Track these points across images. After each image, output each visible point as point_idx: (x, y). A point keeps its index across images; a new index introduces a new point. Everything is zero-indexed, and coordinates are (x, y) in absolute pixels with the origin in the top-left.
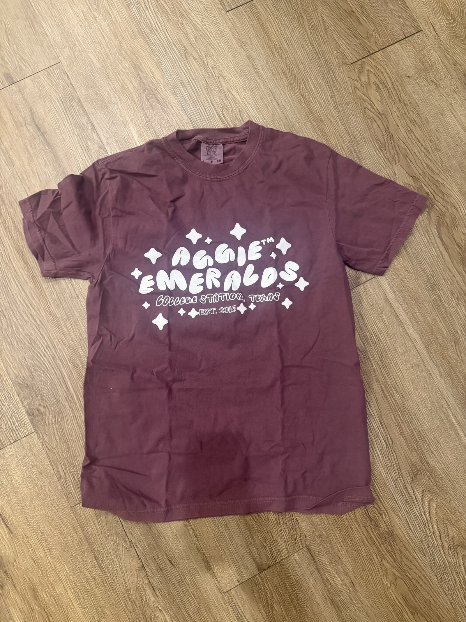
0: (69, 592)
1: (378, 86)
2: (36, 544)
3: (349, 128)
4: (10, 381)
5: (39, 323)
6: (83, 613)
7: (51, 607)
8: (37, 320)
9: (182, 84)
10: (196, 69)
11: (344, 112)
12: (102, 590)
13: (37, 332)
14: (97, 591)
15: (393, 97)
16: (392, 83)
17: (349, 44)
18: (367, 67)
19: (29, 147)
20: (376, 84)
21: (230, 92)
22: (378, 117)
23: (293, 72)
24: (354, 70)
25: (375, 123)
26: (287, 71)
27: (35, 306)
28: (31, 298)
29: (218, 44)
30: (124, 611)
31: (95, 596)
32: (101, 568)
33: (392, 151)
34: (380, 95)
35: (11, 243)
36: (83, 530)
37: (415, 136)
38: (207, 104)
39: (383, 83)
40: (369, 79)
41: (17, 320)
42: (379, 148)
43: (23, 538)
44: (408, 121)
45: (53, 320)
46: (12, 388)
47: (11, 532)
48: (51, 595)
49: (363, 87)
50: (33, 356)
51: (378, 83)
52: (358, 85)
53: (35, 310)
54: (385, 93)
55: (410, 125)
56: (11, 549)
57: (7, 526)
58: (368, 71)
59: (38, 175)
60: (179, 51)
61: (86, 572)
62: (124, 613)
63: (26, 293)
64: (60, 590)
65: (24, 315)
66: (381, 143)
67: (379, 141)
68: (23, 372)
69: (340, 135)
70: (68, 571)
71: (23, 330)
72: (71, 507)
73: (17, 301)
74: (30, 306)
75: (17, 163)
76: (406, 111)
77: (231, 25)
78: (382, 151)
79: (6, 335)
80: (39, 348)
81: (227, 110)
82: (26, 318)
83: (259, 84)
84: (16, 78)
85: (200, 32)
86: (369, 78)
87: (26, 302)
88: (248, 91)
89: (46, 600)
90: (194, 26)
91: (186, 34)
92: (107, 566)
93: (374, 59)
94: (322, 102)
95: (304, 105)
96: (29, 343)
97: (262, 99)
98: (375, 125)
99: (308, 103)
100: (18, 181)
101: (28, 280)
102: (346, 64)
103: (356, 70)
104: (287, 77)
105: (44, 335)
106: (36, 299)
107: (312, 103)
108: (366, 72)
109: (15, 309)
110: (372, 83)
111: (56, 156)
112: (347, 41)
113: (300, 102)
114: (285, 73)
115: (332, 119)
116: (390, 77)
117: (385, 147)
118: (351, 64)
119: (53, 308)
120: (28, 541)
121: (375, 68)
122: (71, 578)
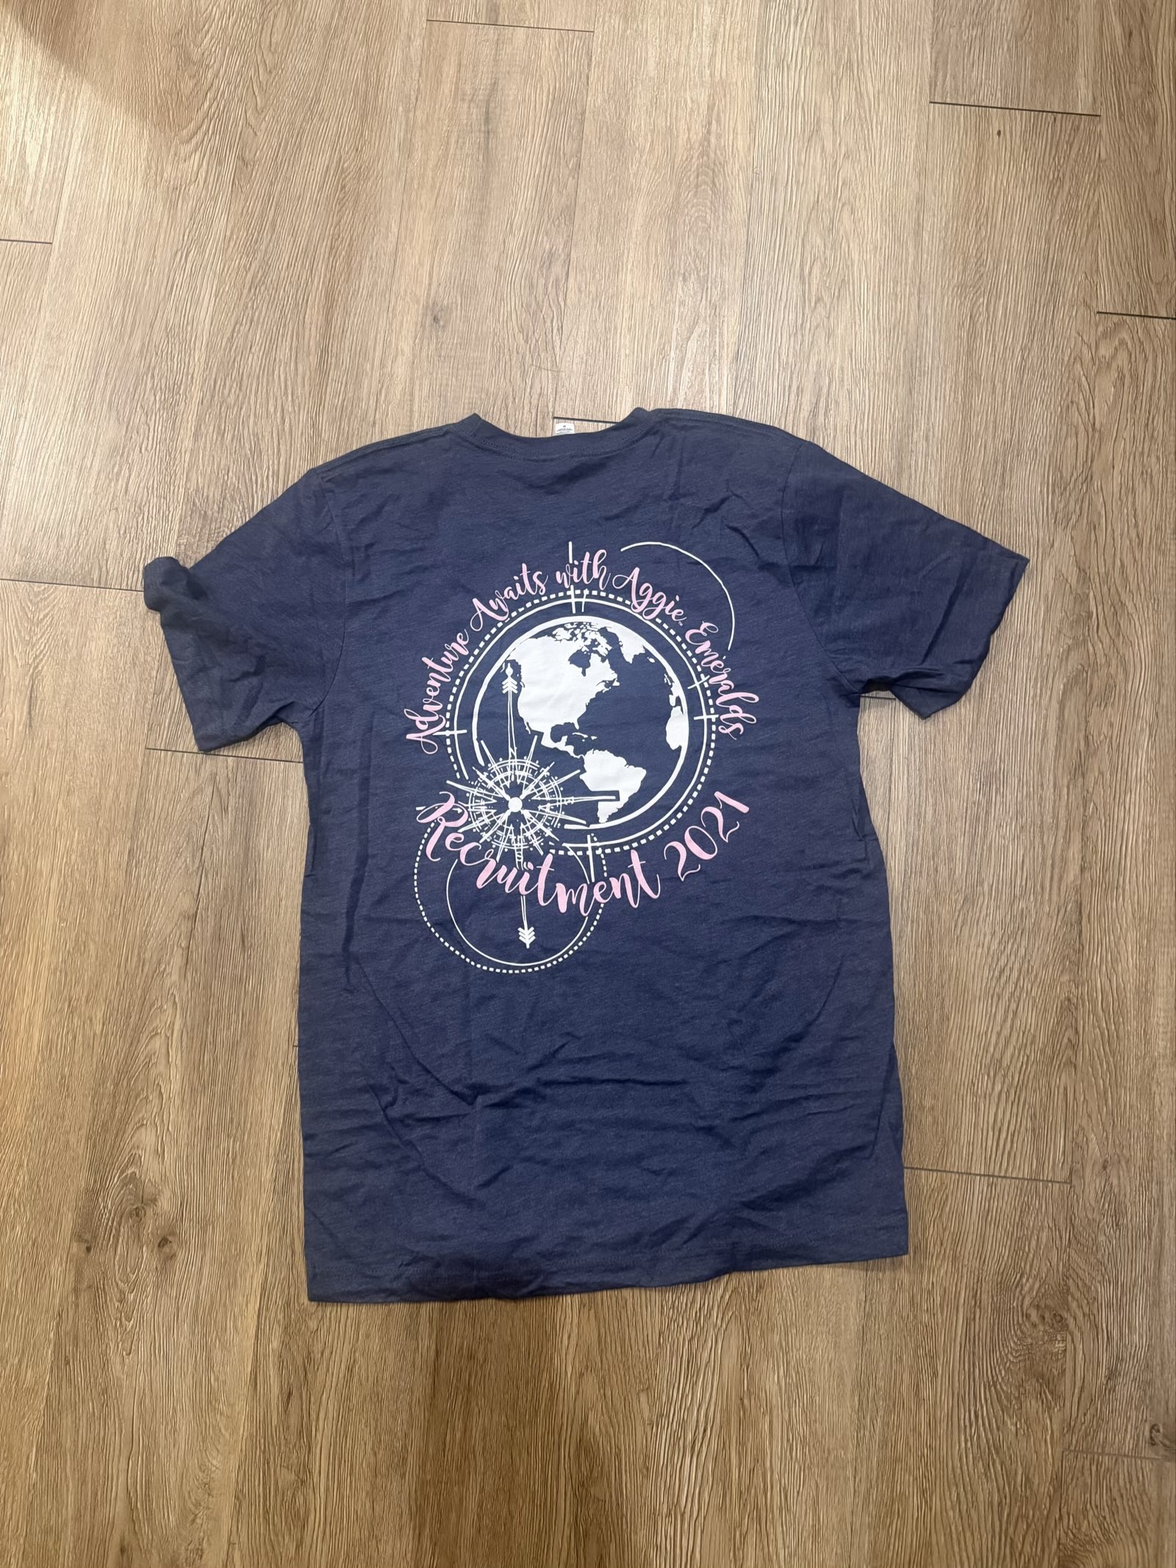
0: (55, 876)
1: (1122, 378)
2: (55, 768)
3: (1021, 419)
4: (182, 490)
5: (287, 428)
6: (55, 924)
7: (13, 883)
8: (287, 420)
9: (774, 181)
10: (814, 168)
11: (1029, 386)
12: (106, 910)
13: (276, 441)
14: (98, 905)
15: (1138, 412)
16: (1153, 387)
17: (1116, 276)
18: (1125, 335)
19: (453, 140)
20: (1120, 371)
21: (848, 241)
22: (1087, 432)
23: (982, 269)
24: (1097, 326)
25: (1074, 439)
26: (973, 260)
27: (297, 397)
28: (299, 380)
29: (880, 149)
30: (119, 966)
31: (89, 911)
32: (128, 873)
33: (1072, 503)
34: (1115, 395)
35: (325, 276)
36: (140, 795)
37: (1134, 503)
38: (794, 237)
39: (1135, 377)
40: (1114, 357)
41: (256, 403)
42: (1053, 485)
43: (42, 746)
44: (1138, 470)
45: (312, 438)
46: (179, 502)
47: (30, 726)
48: (24, 863)
49: (1094, 364)
50: (244, 475)
51: (1126, 372)
52: (1087, 356)
53: (293, 406)
54: (1128, 398)
55: (1137, 478)
56: (13, 750)
57: (30, 713)
58: (1122, 342)
59: (438, 194)
60: (804, 123)
61: (100, 863)
62: (116, 969)
63: (296, 369)
64: (44, 865)
65: (271, 402)
66: (1061, 477)
67: (1061, 473)
68: (212, 489)
69: (995, 422)
70: (75, 844)
71: (255, 424)
72: (146, 748)
73: (276, 372)
74: (290, 392)
75: (418, 155)
76: (1146, 450)
77: (924, 130)
78: (1054, 492)
79: (223, 415)
80: (261, 468)
81: (824, 266)
82: (272, 409)
83: (908, 254)
84: (504, 17)
85: (862, 111)
86: (1115, 354)
87: (289, 383)
88: (880, 256)
89: (13, 867)
90: (859, 95)
91: (836, 103)
92: (139, 876)
93: (1146, 327)
94: (1000, 348)
95: (964, 335)
96: (250, 449)
97: (896, 283)
98: (1071, 442)
99: (973, 335)
100: (401, 185)
101: (313, 350)
102: (1088, 306)
103: (1101, 329)
104: (964, 271)
105: (283, 452)
106: (307, 387)
107: (981, 338)
108: (1117, 343)
109: (265, 384)
110: (1114, 366)
111: (485, 180)
112: (1118, 269)
113: (961, 326)
114: (966, 262)
115: (999, 386)
116: (1155, 376)
117: (1065, 489)
118: (1099, 312)
119: (324, 420)
120: (46, 757)
121: (1137, 343)
122: (73, 857)
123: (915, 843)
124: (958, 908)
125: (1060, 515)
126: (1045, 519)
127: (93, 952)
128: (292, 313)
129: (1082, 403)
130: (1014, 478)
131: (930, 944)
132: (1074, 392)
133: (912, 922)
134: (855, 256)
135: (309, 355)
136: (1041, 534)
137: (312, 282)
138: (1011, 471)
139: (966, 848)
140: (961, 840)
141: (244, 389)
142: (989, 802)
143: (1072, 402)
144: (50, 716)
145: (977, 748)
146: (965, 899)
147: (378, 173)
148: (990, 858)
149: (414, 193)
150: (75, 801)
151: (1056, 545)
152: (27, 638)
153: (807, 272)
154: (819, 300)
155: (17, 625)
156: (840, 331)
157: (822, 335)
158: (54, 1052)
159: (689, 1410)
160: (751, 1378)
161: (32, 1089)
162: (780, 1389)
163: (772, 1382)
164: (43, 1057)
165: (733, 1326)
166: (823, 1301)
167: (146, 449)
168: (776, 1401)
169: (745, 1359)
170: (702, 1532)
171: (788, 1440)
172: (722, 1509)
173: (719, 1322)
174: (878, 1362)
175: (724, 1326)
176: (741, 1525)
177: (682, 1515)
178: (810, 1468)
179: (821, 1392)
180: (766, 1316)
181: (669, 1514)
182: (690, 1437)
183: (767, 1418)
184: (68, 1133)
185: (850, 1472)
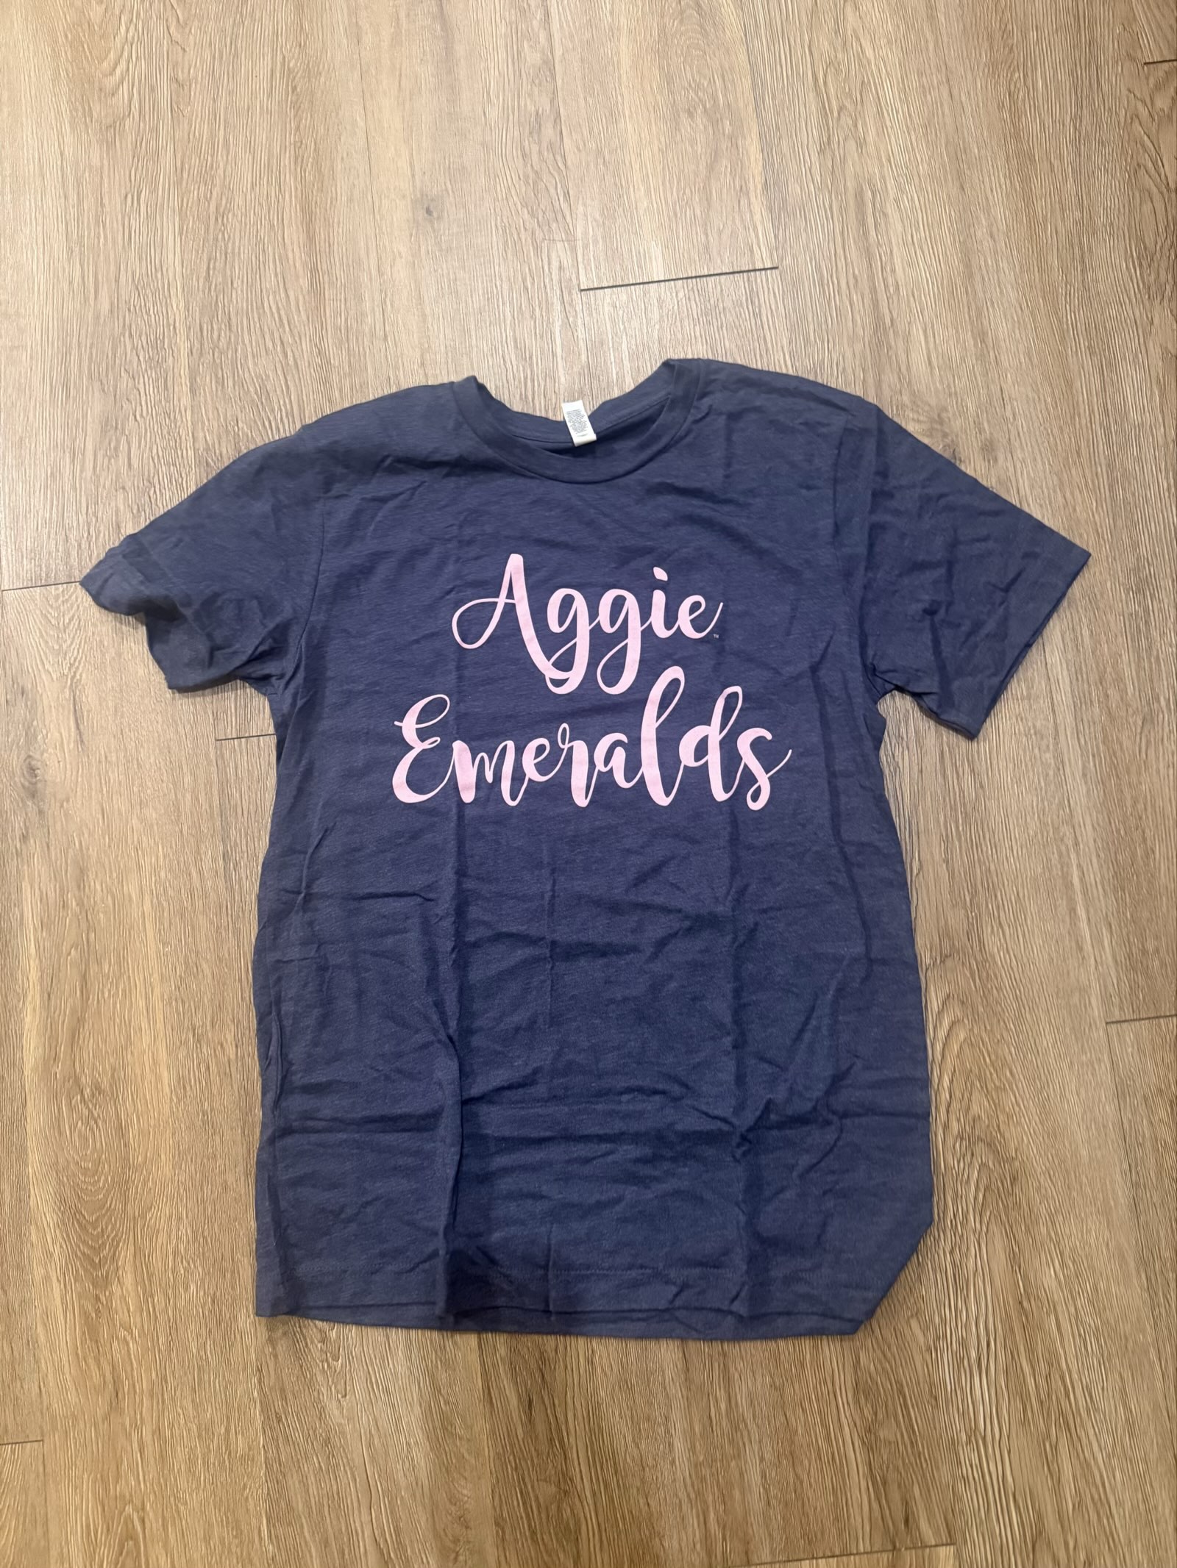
123: (1079, 671)
124: (1139, 731)
125: (1153, 289)
126: (1138, 296)
127: (207, 972)
128: (269, 236)
129: (1150, 165)
130: (1094, 259)
131: (1117, 776)
132: (1138, 152)
133: (1094, 756)
134: (869, 53)
135: (297, 277)
136: (1137, 314)
137: (284, 199)
138: (1090, 250)
139: (1133, 665)
140: (1125, 658)
141: (234, 328)
142: (1146, 611)
143: (1138, 165)
144: (102, 727)
145: (1120, 555)
146: (1144, 720)
147: (329, 66)
148: (1160, 670)
149: (373, 80)
150: (151, 814)
151: (1156, 321)
152: (56, 647)
153: (821, 81)
154: (841, 109)
155: (42, 636)
156: (870, 140)
157: (852, 145)
158: (188, 1088)
159: (967, 1326)
160: (1026, 1279)
161: (174, 1134)
162: (1060, 1283)
163: (1049, 1277)
164: (177, 1097)
165: (993, 1227)
166: (1084, 1180)
167: (141, 416)
168: (1057, 1296)
169: (1014, 1260)
170: (1009, 1452)
171: (1080, 1335)
172: (1024, 1423)
173: (978, 1225)
174: (1158, 1232)
175: (984, 1229)
176: (1049, 1436)
177: (984, 1439)
178: (1110, 1360)
179: (1104, 1276)
180: (1027, 1209)
181: (969, 1442)
182: (973, 1355)
183: (1053, 1317)
184: (223, 1172)
185: (1153, 1354)
